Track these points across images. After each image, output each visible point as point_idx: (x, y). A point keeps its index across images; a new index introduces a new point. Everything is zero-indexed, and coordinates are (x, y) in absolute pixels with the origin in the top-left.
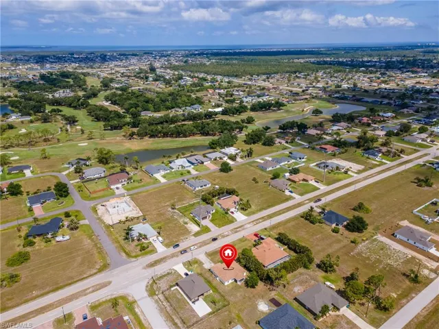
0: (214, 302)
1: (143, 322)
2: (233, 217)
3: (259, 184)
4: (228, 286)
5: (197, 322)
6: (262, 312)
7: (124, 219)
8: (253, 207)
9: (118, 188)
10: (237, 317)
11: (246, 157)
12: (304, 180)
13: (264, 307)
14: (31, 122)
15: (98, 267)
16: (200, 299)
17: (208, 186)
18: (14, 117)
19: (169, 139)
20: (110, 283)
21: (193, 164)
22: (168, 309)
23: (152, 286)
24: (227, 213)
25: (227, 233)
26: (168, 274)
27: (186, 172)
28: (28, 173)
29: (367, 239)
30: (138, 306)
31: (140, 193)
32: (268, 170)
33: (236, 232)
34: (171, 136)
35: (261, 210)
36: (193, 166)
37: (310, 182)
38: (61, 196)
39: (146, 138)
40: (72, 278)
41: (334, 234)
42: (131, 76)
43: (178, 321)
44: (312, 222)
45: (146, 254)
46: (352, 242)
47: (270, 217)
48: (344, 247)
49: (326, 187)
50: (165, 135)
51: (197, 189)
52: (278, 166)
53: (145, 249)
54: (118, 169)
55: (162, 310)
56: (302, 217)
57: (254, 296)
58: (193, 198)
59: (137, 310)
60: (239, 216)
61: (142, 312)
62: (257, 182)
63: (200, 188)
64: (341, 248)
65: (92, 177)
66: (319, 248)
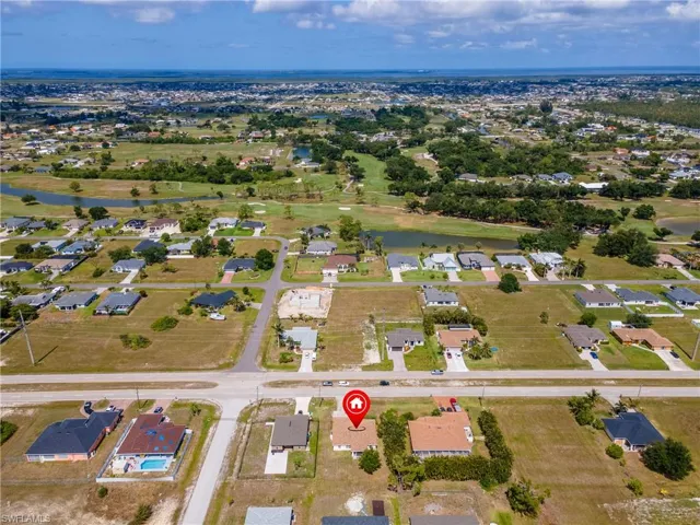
0: (298, 465)
1: (205, 445)
2: (445, 363)
3: (549, 325)
4: (336, 453)
5: (256, 477)
6: (346, 511)
7: (296, 315)
8: (495, 358)
9: (331, 275)
10: (306, 499)
11: (567, 274)
12: (645, 343)
13: (355, 505)
14: (316, 171)
15: (221, 363)
16: (286, 452)
17: (452, 304)
18: (303, 163)
19: (468, 221)
20: (215, 385)
21: (462, 265)
22: (242, 445)
23: (252, 410)
24: (441, 353)
25: (411, 382)
26: (284, 403)
27: (441, 276)
28: (258, 231)
29: (671, 496)
30: (216, 426)
31: (352, 288)
32: (588, 306)
33: (426, 385)
34: (474, 217)
35: (503, 367)
36: (459, 270)
37: (658, 352)
38: (261, 267)
39: (435, 214)
40: (187, 364)
41: (607, 457)
42: (502, 118)
43: (237, 464)
44: (581, 422)
45: (284, 368)
46: (631, 487)
47: (508, 383)
48: (603, 487)
49: (690, 369)
50: (464, 214)
51: (431, 304)
52: (615, 305)
53: (288, 362)
54: (354, 250)
55: (235, 443)
56: (570, 404)
57: (358, 484)
58: (412, 316)
59: (211, 429)
60: (457, 364)
61: (213, 435)
62: (544, 322)
63: (436, 304)
64: (593, 487)
65: (315, 253)
66: (546, 466)
